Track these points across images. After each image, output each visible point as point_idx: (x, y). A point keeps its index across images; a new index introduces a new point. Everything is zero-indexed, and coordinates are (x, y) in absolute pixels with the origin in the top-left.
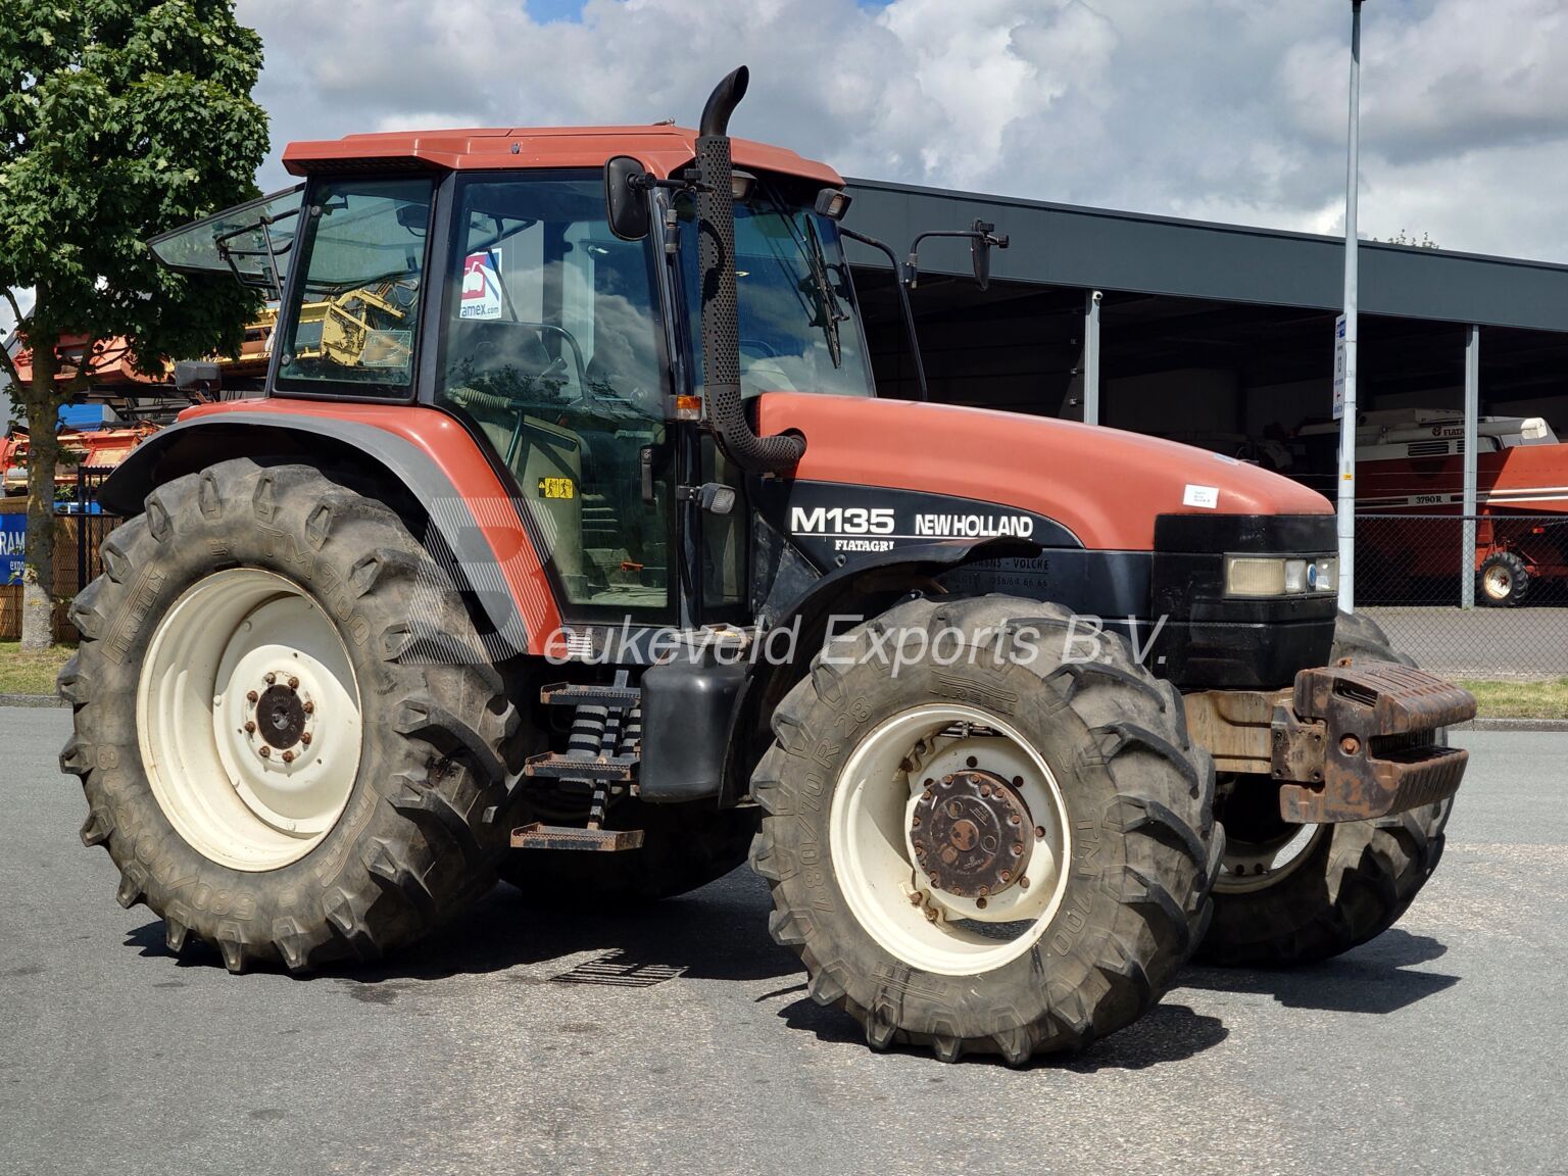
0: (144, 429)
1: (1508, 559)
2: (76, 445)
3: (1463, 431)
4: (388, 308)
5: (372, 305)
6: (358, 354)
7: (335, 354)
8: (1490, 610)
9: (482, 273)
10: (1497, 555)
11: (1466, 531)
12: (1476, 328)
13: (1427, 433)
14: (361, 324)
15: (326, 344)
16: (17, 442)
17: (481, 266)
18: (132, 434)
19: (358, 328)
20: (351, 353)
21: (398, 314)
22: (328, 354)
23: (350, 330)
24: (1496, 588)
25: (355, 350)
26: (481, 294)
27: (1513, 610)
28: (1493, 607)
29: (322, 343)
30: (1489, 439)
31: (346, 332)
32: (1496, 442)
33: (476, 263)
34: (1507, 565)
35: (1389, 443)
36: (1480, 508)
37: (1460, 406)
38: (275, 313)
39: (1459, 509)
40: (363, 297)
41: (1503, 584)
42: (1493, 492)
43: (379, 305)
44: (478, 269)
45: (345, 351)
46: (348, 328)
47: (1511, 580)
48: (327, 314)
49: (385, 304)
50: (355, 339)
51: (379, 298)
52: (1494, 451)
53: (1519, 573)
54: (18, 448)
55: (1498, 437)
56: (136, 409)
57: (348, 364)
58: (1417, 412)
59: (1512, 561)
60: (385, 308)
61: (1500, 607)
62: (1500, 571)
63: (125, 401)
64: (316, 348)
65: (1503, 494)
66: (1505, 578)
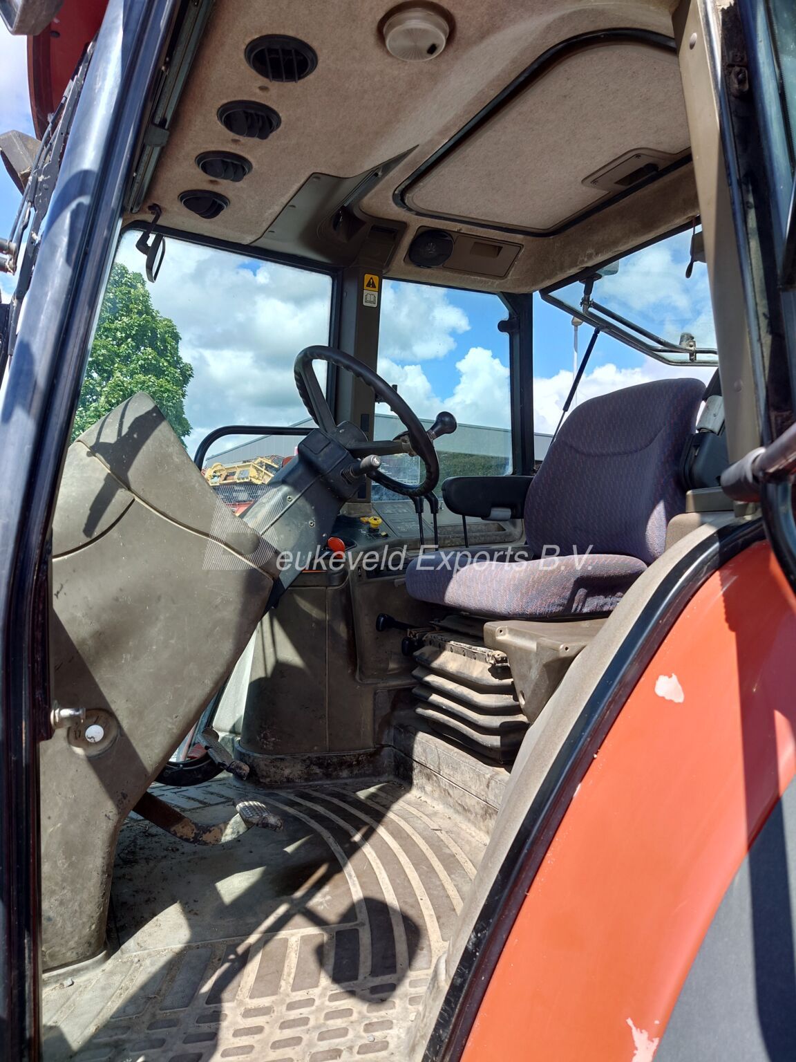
4: (273, 464)
5: (267, 464)
7: (254, 480)
14: (263, 470)
15: (251, 477)
19: (262, 471)
22: (251, 480)
29: (249, 476)
38: (238, 466)
43: (270, 464)
45: (258, 479)
46: (258, 470)
48: (251, 466)
64: (247, 478)
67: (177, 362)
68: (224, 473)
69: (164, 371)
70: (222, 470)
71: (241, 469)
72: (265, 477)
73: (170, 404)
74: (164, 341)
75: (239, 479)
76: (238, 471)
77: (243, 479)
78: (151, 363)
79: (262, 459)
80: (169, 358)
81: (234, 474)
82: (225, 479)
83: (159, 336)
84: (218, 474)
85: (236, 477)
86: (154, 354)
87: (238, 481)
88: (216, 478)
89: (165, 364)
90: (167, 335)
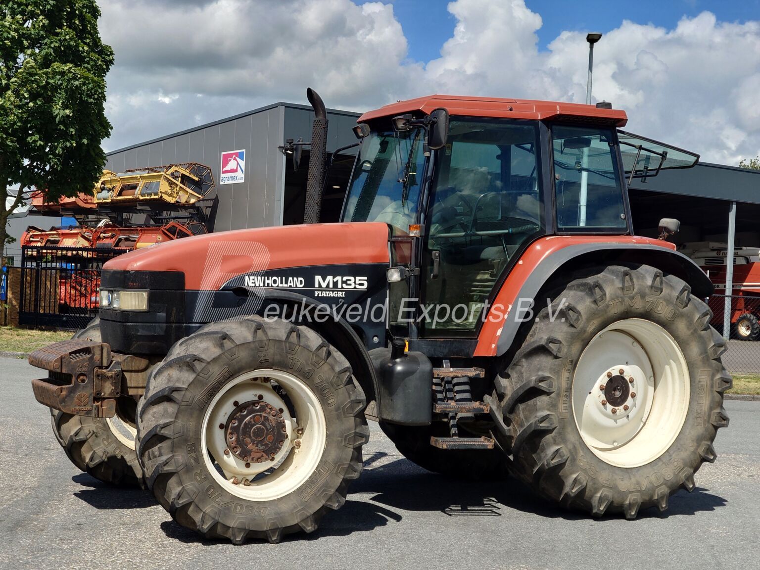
0: (84, 229)
1: (750, 317)
2: (55, 236)
3: (727, 253)
4: (192, 176)
5: (184, 174)
6: (176, 197)
7: (167, 198)
8: (740, 342)
9: (237, 161)
10: (745, 315)
11: (726, 302)
12: (735, 203)
13: (714, 254)
14: (178, 183)
15: (161, 192)
16: (31, 234)
17: (237, 158)
18: (79, 232)
19: (177, 185)
20: (173, 197)
21: (197, 179)
22: (161, 197)
23: (173, 186)
24: (744, 331)
25: (175, 195)
26: (236, 171)
27: (751, 342)
28: (741, 340)
29: (159, 192)
30: (743, 258)
31: (171, 187)
32: (747, 259)
33: (234, 156)
34: (749, 320)
35: (696, 258)
36: (735, 292)
37: (726, 241)
38: (141, 177)
39: (723, 291)
40: (180, 170)
41: (747, 329)
42: (744, 284)
43: (188, 174)
44: (235, 159)
45: (170, 195)
46: (171, 184)
47: (751, 328)
48: (162, 178)
49: (190, 174)
50: (175, 190)
51: (187, 171)
52: (746, 264)
53: (755, 324)
54: (31, 237)
55: (748, 257)
56: (86, 220)
57: (171, 202)
58: (710, 243)
59: (752, 318)
60: (190, 176)
61: (745, 340)
62: (746, 323)
63: (82, 217)
64: (156, 194)
65: (749, 285)
66: (748, 326)
67: (96, 43)
68: (118, 186)
69: (85, 57)
70: (116, 181)
71: (144, 181)
72: (181, 193)
73: (92, 100)
74: (82, 19)
75: (142, 195)
76: (141, 184)
77: (150, 194)
78: (69, 45)
79: (177, 169)
80: (88, 41)
81: (134, 187)
82: (120, 194)
83: (77, 12)
84: (108, 186)
85: (137, 191)
86: (72, 33)
87: (141, 198)
88: (105, 192)
89: (86, 48)
90: (84, 10)
